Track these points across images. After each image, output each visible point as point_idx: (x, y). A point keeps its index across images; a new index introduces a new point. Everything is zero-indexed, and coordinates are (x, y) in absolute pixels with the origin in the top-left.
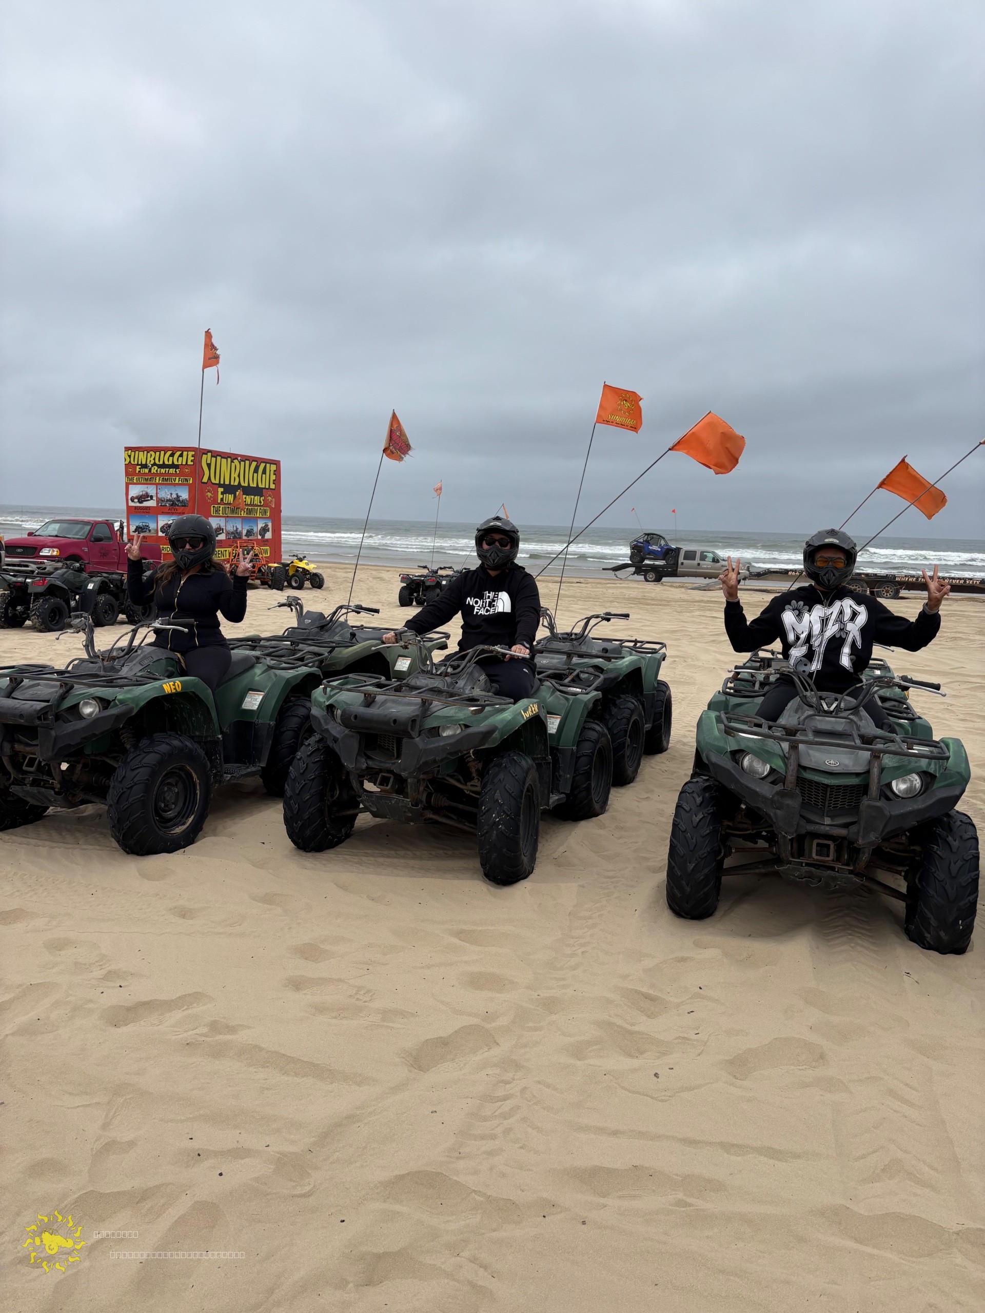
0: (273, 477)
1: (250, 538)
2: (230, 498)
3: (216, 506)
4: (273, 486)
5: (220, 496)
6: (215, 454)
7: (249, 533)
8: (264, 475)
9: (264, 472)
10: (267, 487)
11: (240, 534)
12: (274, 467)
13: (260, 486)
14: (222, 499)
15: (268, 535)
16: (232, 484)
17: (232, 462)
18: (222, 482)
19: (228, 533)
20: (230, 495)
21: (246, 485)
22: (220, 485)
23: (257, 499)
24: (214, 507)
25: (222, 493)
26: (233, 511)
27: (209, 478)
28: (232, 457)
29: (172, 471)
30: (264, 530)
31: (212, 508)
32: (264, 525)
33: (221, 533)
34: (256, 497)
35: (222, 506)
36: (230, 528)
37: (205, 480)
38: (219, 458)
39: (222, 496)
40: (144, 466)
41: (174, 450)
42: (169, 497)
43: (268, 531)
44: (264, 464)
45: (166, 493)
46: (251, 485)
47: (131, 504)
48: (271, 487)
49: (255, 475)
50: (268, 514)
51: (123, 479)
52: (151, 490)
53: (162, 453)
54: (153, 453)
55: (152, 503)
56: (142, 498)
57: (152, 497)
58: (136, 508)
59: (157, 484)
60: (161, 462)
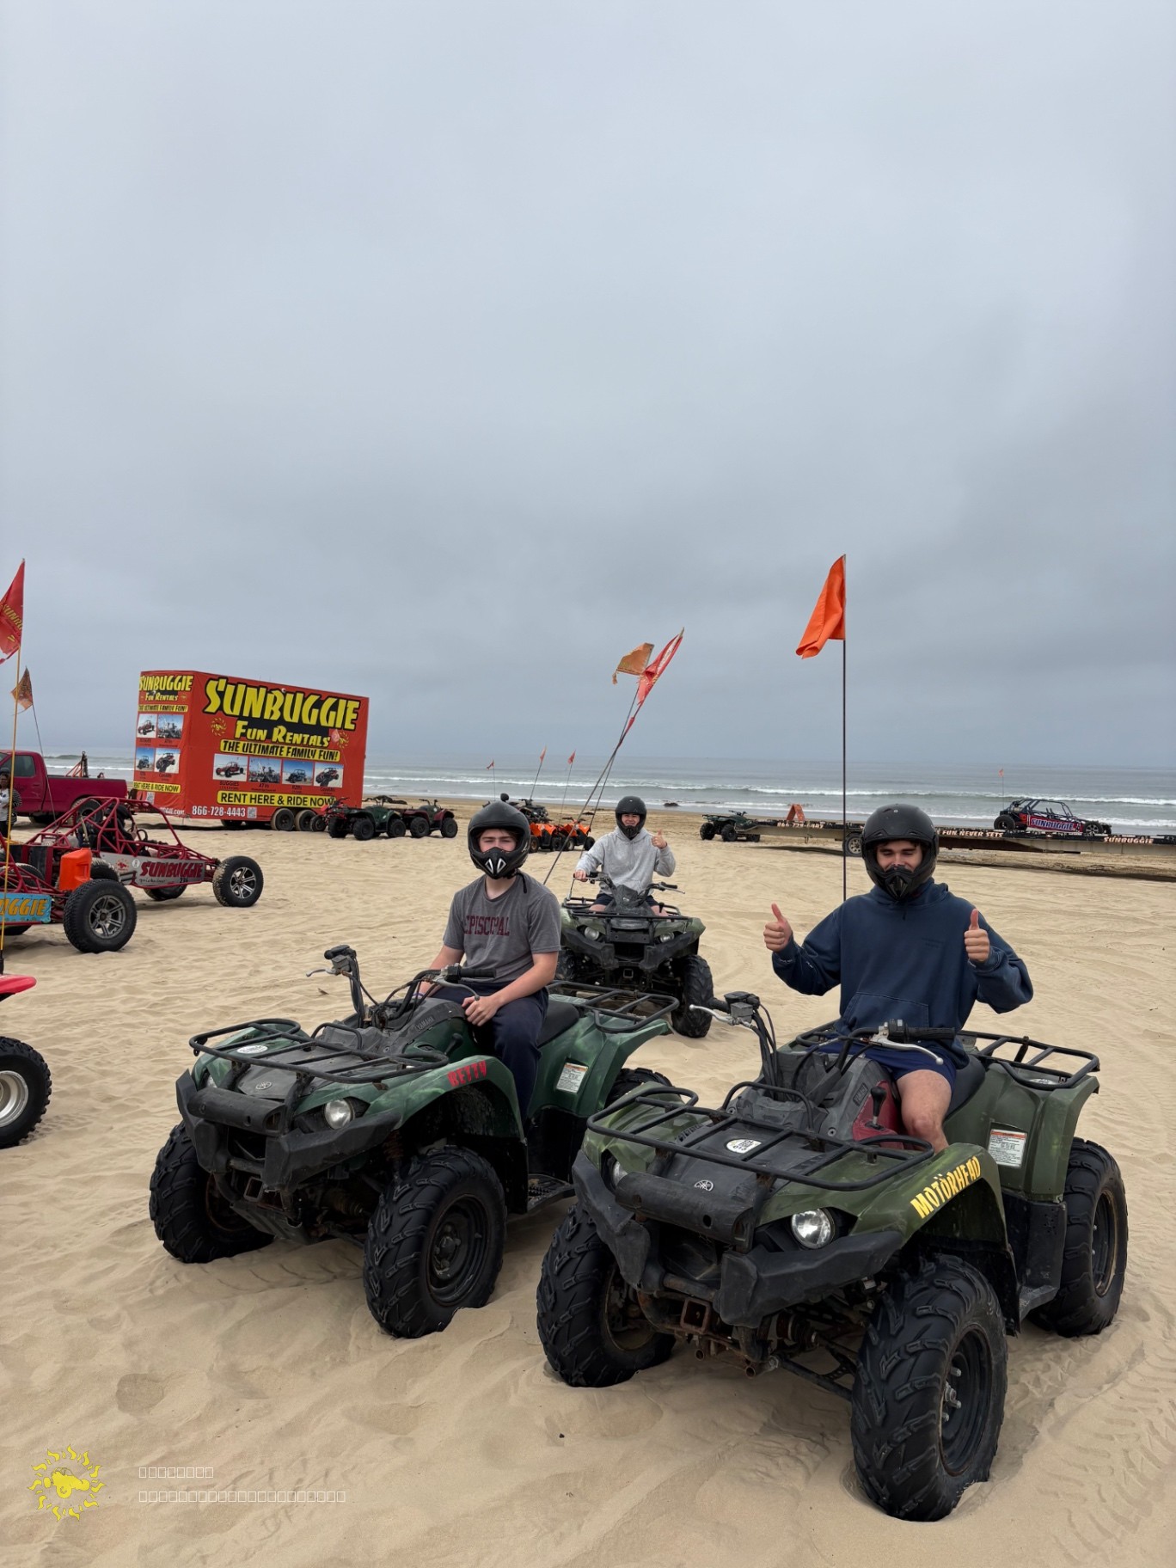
0: (351, 716)
1: (297, 784)
2: (262, 734)
3: (232, 741)
4: (349, 726)
5: (239, 731)
6: (234, 682)
7: (293, 778)
8: (333, 714)
9: (334, 707)
10: (339, 725)
11: (277, 779)
12: (353, 705)
13: (323, 723)
14: (243, 735)
15: (335, 784)
16: (267, 716)
17: (267, 693)
18: (246, 714)
19: (250, 775)
20: (260, 732)
21: (295, 719)
22: (241, 717)
23: (315, 740)
24: (226, 742)
25: (244, 727)
26: (265, 749)
27: (221, 708)
28: (270, 688)
29: (172, 698)
30: (330, 776)
31: (222, 744)
32: (327, 770)
33: (237, 774)
34: (314, 738)
35: (242, 743)
36: (258, 767)
37: (212, 708)
38: (241, 688)
39: (244, 731)
40: (151, 693)
41: (175, 674)
42: (166, 728)
43: (336, 777)
44: (335, 700)
45: (165, 723)
46: (306, 721)
47: (139, 736)
48: (346, 727)
49: (315, 712)
50: (338, 759)
51: (137, 708)
52: (153, 719)
53: (166, 677)
54: (158, 677)
55: (152, 735)
56: (147, 728)
57: (153, 727)
58: (141, 739)
59: (158, 713)
60: (164, 689)
